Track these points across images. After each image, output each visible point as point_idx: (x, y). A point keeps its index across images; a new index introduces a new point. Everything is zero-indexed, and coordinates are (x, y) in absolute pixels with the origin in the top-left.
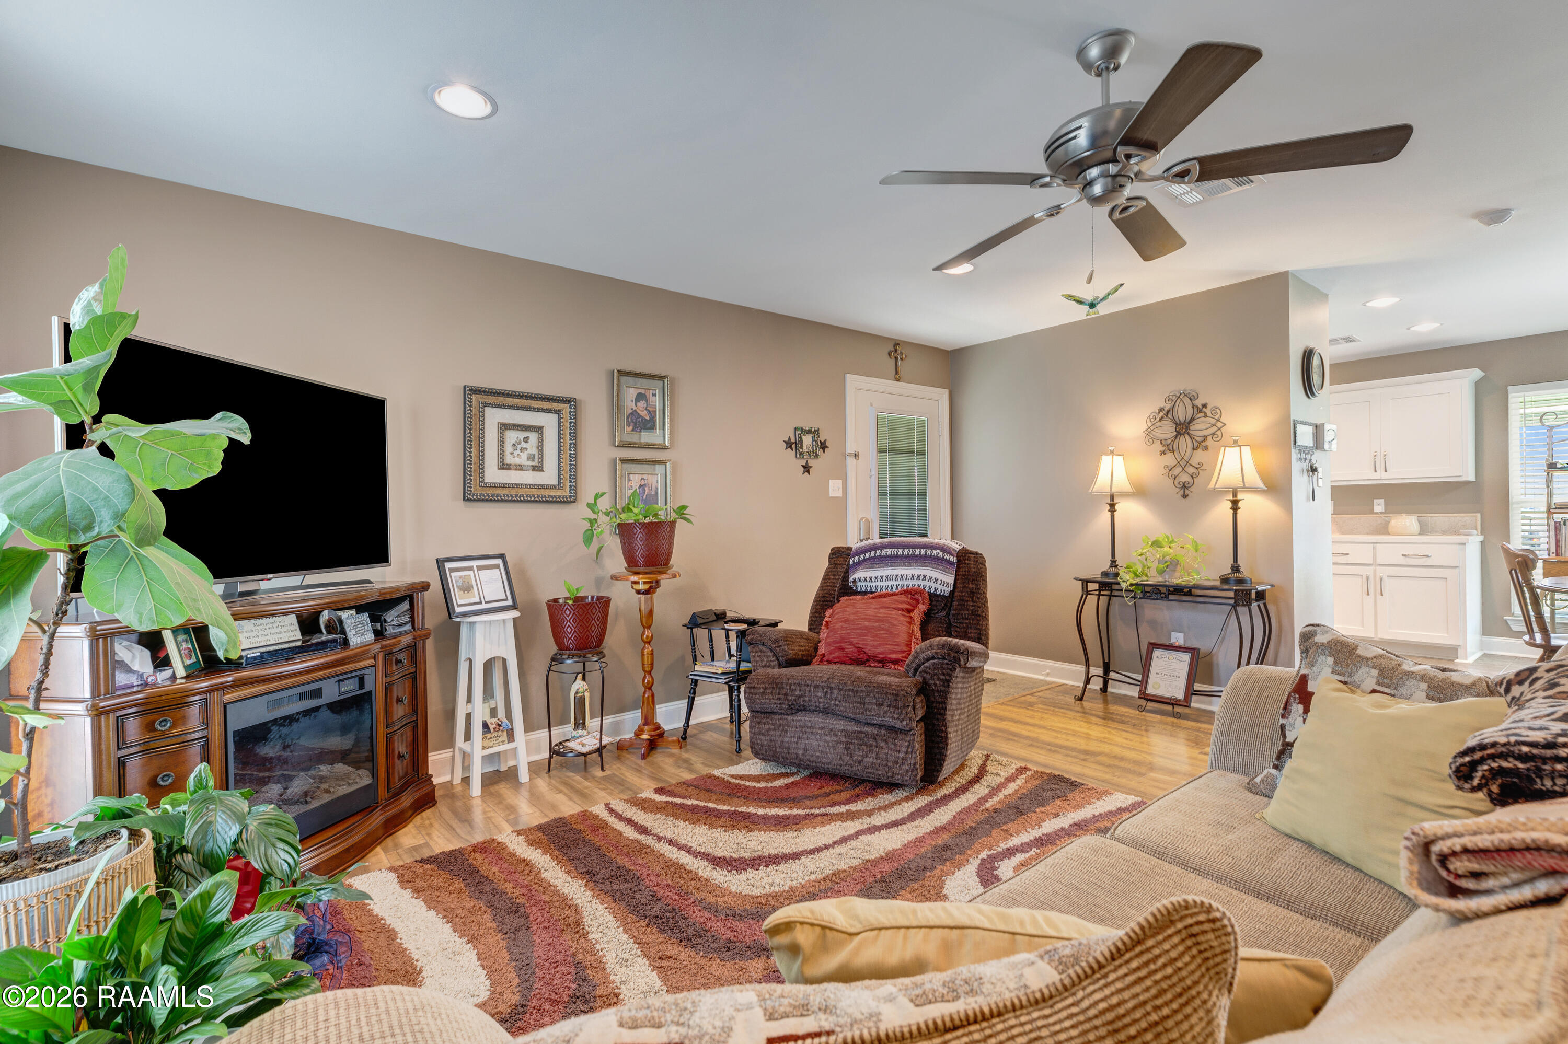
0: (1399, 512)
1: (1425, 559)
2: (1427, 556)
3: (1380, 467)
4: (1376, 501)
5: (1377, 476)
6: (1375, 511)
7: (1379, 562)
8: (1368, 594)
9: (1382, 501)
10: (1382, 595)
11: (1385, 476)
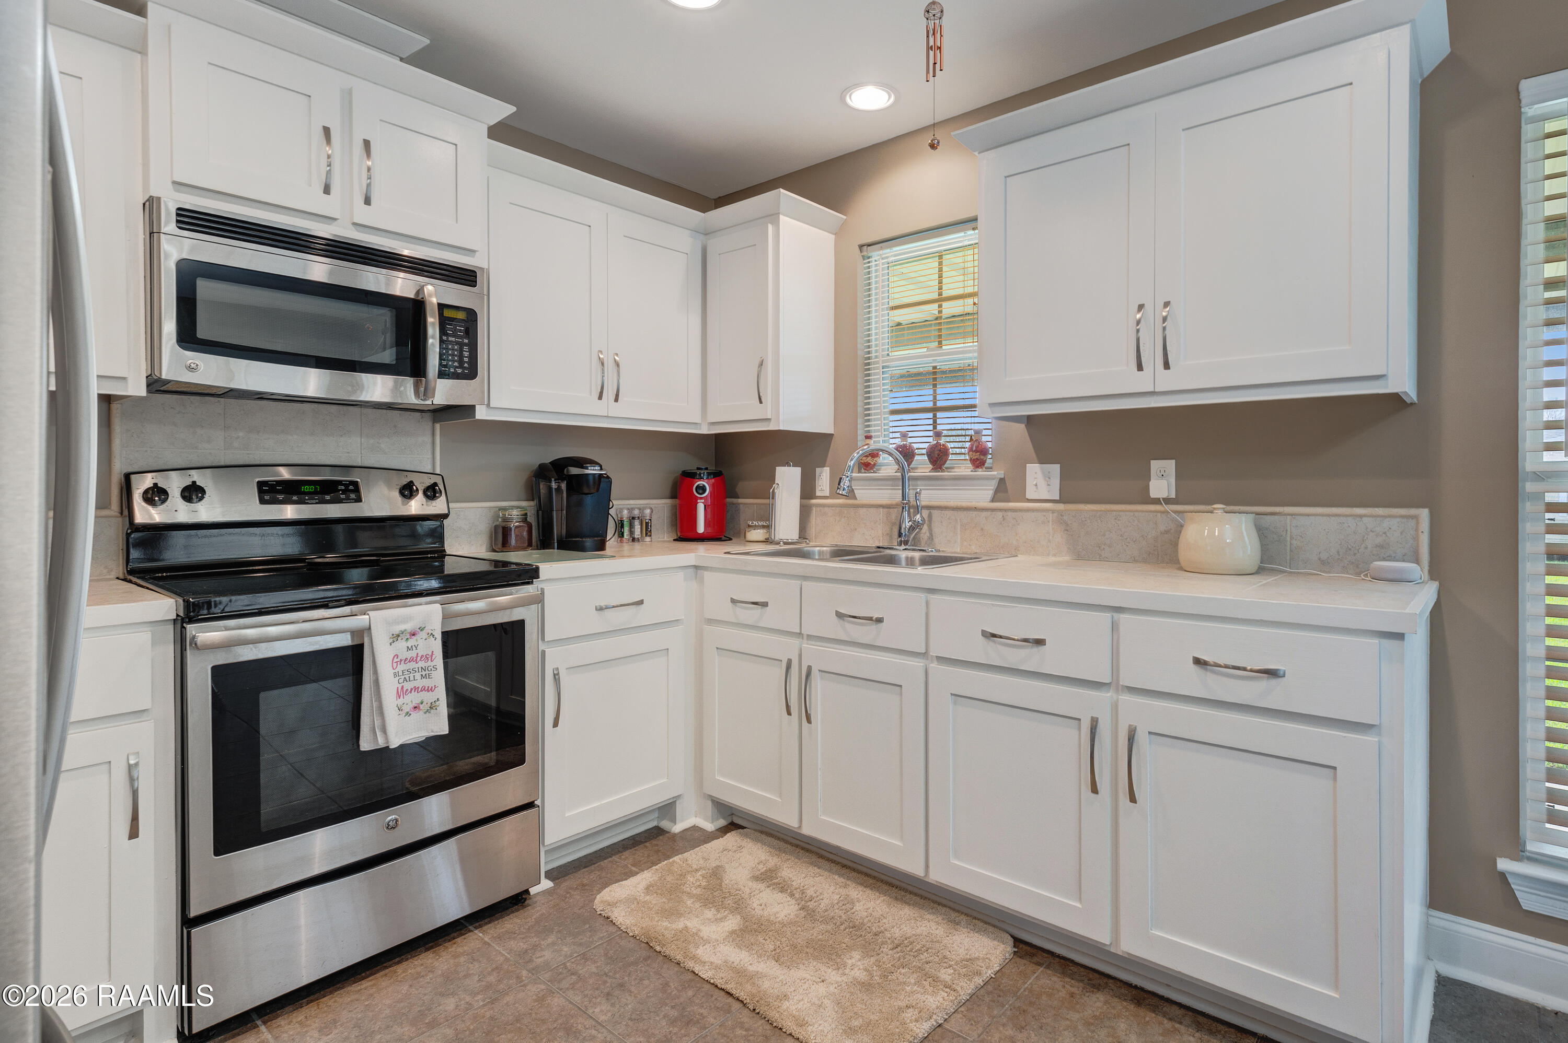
0: (1207, 500)
1: (1264, 683)
2: (1272, 673)
3: (1151, 356)
4: (1155, 465)
5: (1142, 382)
6: (1153, 494)
7: (1125, 680)
8: (1095, 790)
9: (1171, 465)
10: (1133, 799)
11: (1166, 381)
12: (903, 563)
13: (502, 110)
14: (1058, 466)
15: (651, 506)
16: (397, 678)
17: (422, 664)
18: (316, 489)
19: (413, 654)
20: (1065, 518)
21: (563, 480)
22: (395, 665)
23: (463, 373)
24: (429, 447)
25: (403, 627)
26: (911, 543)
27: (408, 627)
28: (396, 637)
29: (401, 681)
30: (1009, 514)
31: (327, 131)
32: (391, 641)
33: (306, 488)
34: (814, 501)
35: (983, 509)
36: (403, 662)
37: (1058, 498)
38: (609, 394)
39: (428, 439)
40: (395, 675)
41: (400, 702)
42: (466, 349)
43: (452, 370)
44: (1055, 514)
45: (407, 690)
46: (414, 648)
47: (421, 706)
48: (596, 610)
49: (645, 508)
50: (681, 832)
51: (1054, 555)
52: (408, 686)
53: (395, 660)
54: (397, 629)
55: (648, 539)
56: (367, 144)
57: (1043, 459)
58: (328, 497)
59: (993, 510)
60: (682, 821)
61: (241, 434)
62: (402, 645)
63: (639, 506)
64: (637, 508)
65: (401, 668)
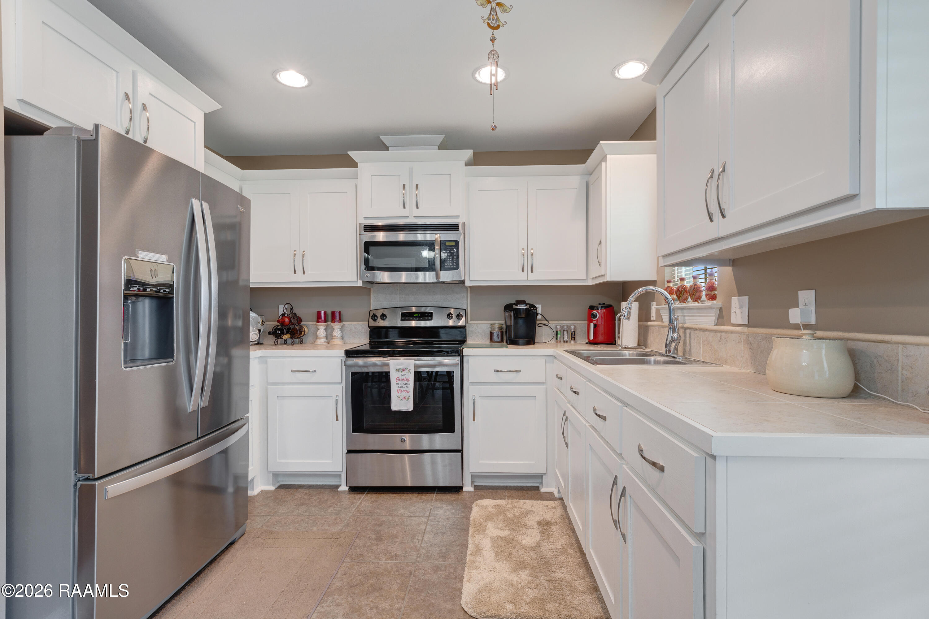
4: (802, 294)
6: (792, 320)
12: (652, 363)
13: (468, 154)
14: (747, 297)
15: (575, 324)
16: (398, 386)
17: (406, 382)
18: (419, 315)
19: (403, 377)
20: (750, 339)
21: (511, 311)
22: (397, 381)
23: (453, 267)
24: (466, 297)
25: (400, 367)
26: (673, 352)
27: (402, 367)
28: (398, 370)
29: (399, 387)
30: (723, 334)
31: (404, 185)
32: (396, 371)
33: (416, 315)
34: (649, 323)
35: (711, 331)
36: (400, 380)
37: (746, 323)
38: (528, 268)
39: (465, 295)
40: (397, 384)
41: (399, 395)
42: (455, 257)
43: (449, 267)
44: (745, 336)
45: (402, 391)
46: (404, 376)
47: (406, 398)
48: (495, 372)
49: (571, 326)
50: (544, 492)
51: (745, 368)
52: (402, 389)
53: (398, 379)
54: (398, 367)
55: (572, 342)
56: (417, 185)
57: (740, 293)
58: (421, 319)
59: (716, 331)
60: (547, 487)
61: (403, 296)
62: (400, 374)
63: (566, 324)
64: (566, 325)
65: (399, 382)
